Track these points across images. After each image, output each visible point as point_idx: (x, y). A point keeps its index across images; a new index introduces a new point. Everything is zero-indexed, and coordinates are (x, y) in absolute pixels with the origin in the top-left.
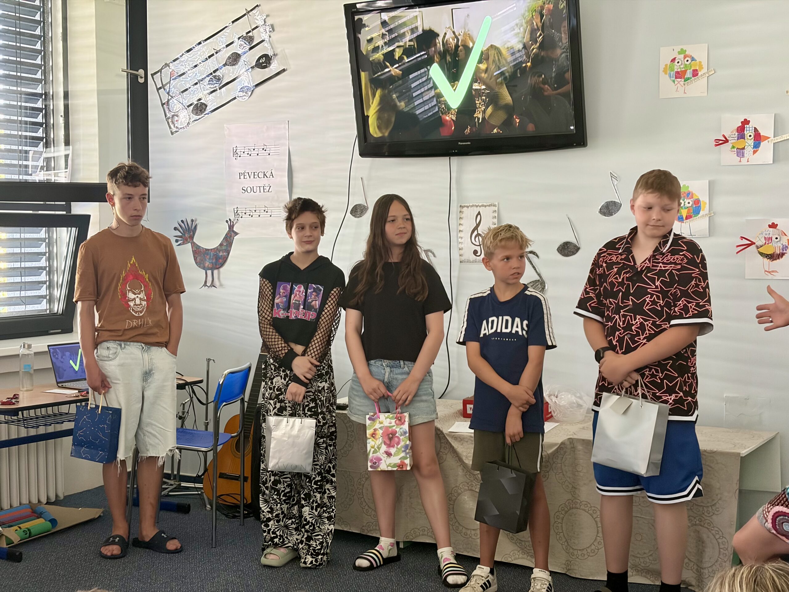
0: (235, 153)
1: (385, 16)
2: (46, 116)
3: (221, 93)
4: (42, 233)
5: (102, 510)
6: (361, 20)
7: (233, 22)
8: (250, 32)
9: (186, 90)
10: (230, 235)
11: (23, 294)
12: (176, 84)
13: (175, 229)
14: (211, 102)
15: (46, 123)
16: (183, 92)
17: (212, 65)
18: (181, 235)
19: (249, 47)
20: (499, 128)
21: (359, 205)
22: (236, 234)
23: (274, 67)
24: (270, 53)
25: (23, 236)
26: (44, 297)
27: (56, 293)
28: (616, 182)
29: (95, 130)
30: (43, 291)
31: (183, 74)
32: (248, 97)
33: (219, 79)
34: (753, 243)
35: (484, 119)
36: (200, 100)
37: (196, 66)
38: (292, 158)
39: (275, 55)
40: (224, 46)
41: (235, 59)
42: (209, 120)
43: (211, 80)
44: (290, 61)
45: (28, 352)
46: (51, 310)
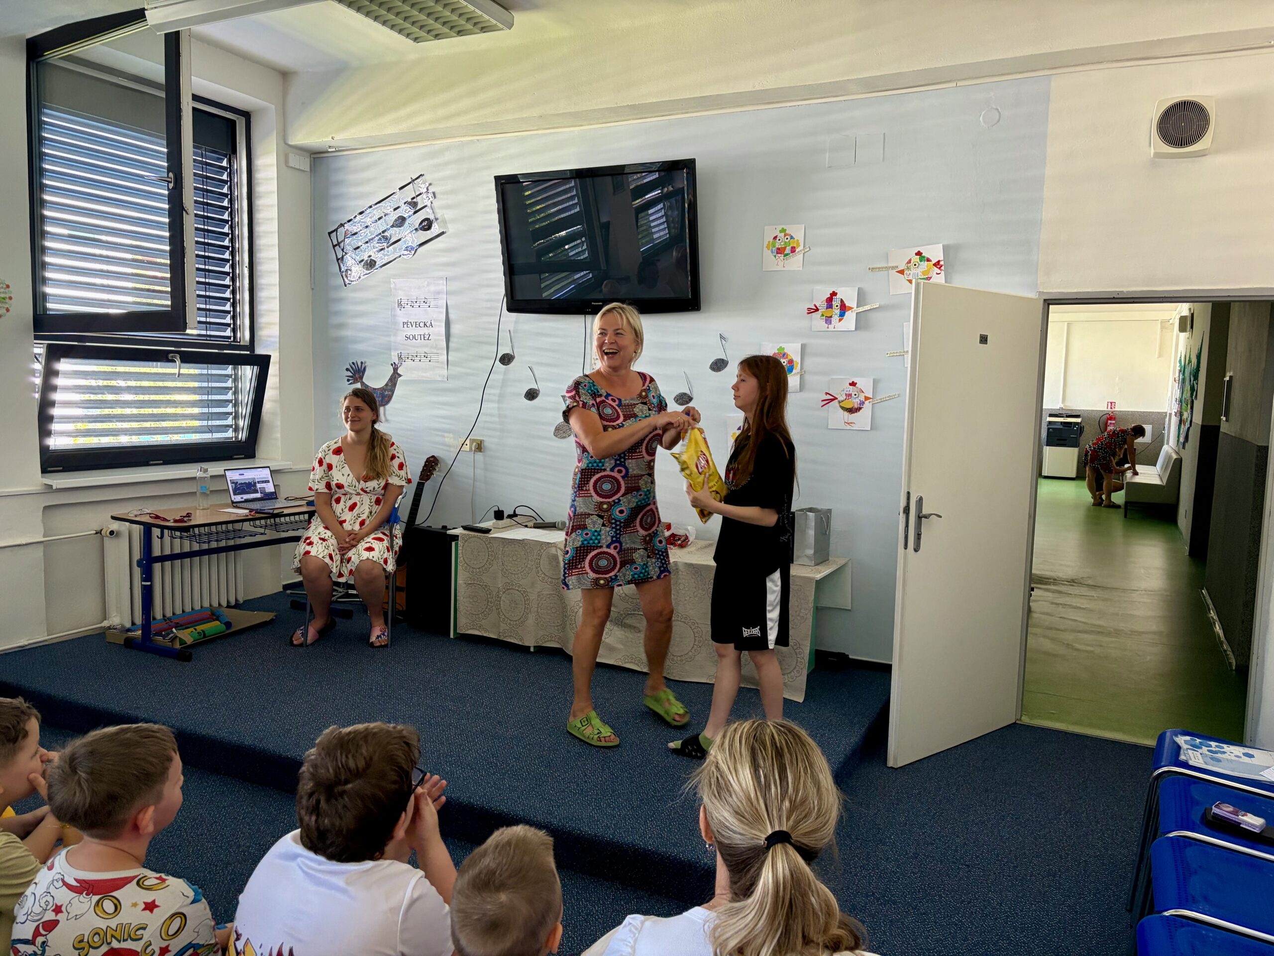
0: (400, 304)
2: (232, 266)
3: (388, 252)
4: (229, 370)
5: (273, 614)
7: (401, 188)
8: (413, 198)
9: (358, 248)
10: (395, 376)
11: (210, 423)
12: (350, 242)
13: (347, 370)
14: (381, 259)
15: (233, 273)
16: (355, 249)
17: (381, 226)
18: (351, 375)
19: (413, 211)
21: (507, 354)
22: (400, 376)
23: (435, 229)
24: (432, 217)
25: (210, 372)
26: (231, 426)
27: (241, 423)
28: (724, 342)
29: (276, 280)
30: (230, 421)
31: (356, 234)
32: (411, 256)
33: (386, 238)
34: (836, 398)
36: (370, 256)
37: (367, 227)
38: (450, 311)
39: (436, 219)
40: (392, 210)
41: (401, 221)
42: (378, 274)
43: (380, 239)
44: (449, 226)
45: (205, 475)
46: (236, 437)
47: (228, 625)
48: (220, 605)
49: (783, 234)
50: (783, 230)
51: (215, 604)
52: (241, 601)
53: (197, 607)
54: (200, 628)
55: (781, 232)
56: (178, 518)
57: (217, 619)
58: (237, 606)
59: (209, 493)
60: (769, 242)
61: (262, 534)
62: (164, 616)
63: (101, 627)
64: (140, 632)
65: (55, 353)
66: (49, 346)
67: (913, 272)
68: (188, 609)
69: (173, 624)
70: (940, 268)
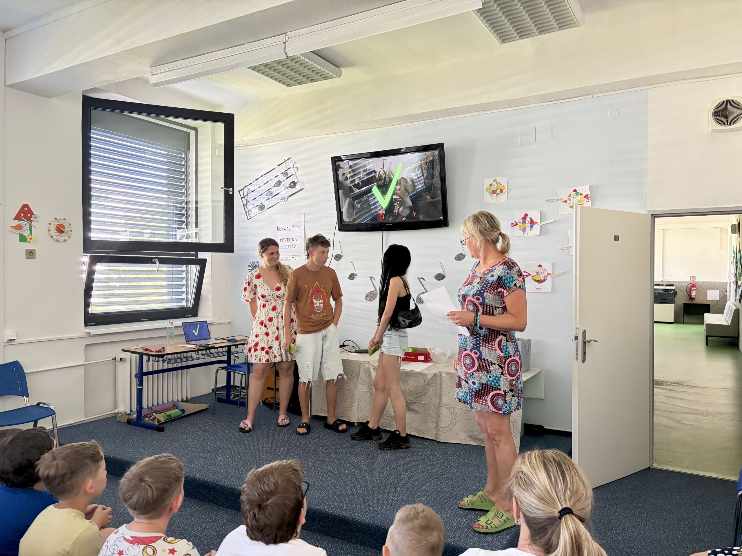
0: (278, 229)
1: (351, 163)
2: (186, 211)
3: (272, 200)
4: (184, 267)
5: (208, 405)
6: (339, 165)
7: (278, 166)
8: (286, 170)
9: (255, 198)
11: (173, 297)
12: (251, 195)
13: (249, 266)
14: (267, 204)
15: (186, 214)
16: (253, 199)
17: (268, 186)
19: (286, 178)
20: (406, 217)
21: (338, 255)
23: (298, 187)
24: (296, 181)
25: (173, 269)
26: (184, 299)
27: (190, 297)
29: (210, 218)
30: (183, 296)
31: (254, 191)
32: (285, 202)
33: (270, 193)
34: (530, 275)
35: (398, 213)
36: (262, 203)
37: (260, 187)
38: (306, 232)
39: (298, 182)
40: (274, 177)
41: (279, 183)
42: (266, 213)
43: (267, 194)
44: (306, 185)
45: (171, 326)
46: (187, 305)
47: (183, 411)
48: (178, 400)
49: (495, 183)
50: (495, 181)
51: (175, 400)
52: (189, 398)
53: (165, 401)
54: (168, 413)
55: (494, 181)
56: (157, 350)
57: (177, 408)
58: (187, 401)
59: (173, 336)
60: (487, 187)
61: (203, 359)
62: (148, 407)
63: (114, 413)
64: (136, 415)
65: (94, 260)
66: (91, 256)
67: (572, 202)
68: (161, 403)
69: (152, 411)
70: (588, 199)
